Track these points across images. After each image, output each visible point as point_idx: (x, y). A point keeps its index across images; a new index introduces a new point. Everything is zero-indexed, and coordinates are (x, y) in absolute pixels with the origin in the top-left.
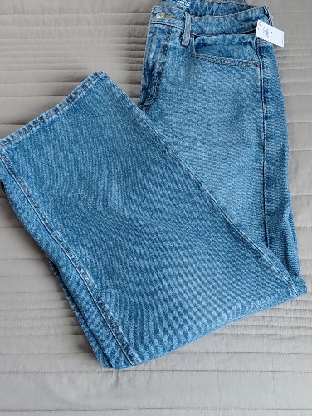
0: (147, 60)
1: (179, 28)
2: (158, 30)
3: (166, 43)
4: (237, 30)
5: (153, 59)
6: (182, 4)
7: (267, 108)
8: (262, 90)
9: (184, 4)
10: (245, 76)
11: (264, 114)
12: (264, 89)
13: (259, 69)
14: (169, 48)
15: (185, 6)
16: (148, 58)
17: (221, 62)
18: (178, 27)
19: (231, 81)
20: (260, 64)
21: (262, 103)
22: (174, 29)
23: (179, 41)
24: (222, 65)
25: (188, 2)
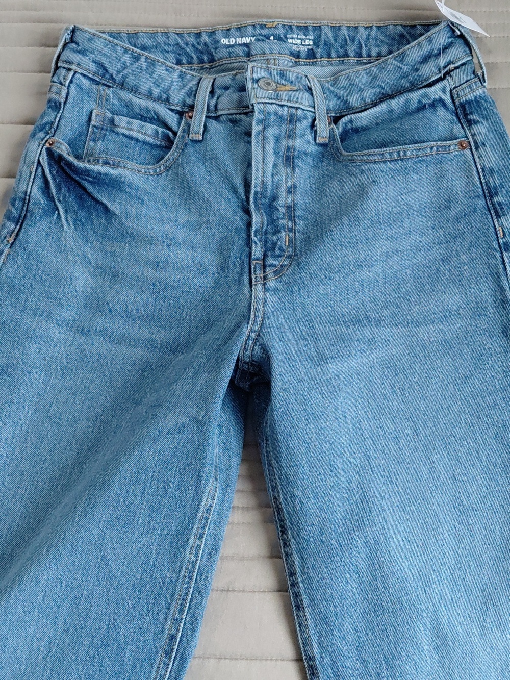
1: (308, 109)
3: (290, 143)
4: (410, 82)
5: (273, 176)
6: (296, 44)
7: (502, 226)
8: (486, 191)
9: (302, 43)
10: (448, 171)
11: (501, 241)
12: (489, 188)
13: (468, 152)
14: (296, 153)
15: (303, 45)
17: (399, 156)
18: (306, 108)
19: (423, 187)
20: (469, 142)
21: (492, 218)
22: (299, 112)
23: (312, 136)
24: (402, 160)
25: (308, 37)
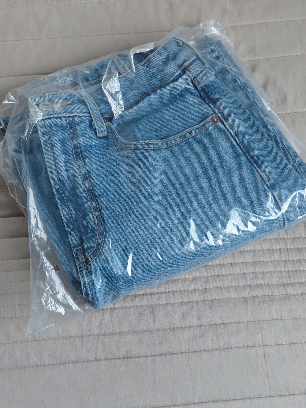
0: (58, 175)
1: (84, 115)
2: (54, 127)
3: (75, 142)
4: (160, 80)
5: (67, 171)
7: (265, 172)
8: (243, 149)
10: (210, 143)
11: (267, 183)
12: (245, 147)
13: (220, 124)
14: (83, 148)
16: (58, 172)
18: (81, 115)
19: (195, 158)
20: (218, 116)
21: (255, 168)
22: (76, 119)
23: (92, 133)
